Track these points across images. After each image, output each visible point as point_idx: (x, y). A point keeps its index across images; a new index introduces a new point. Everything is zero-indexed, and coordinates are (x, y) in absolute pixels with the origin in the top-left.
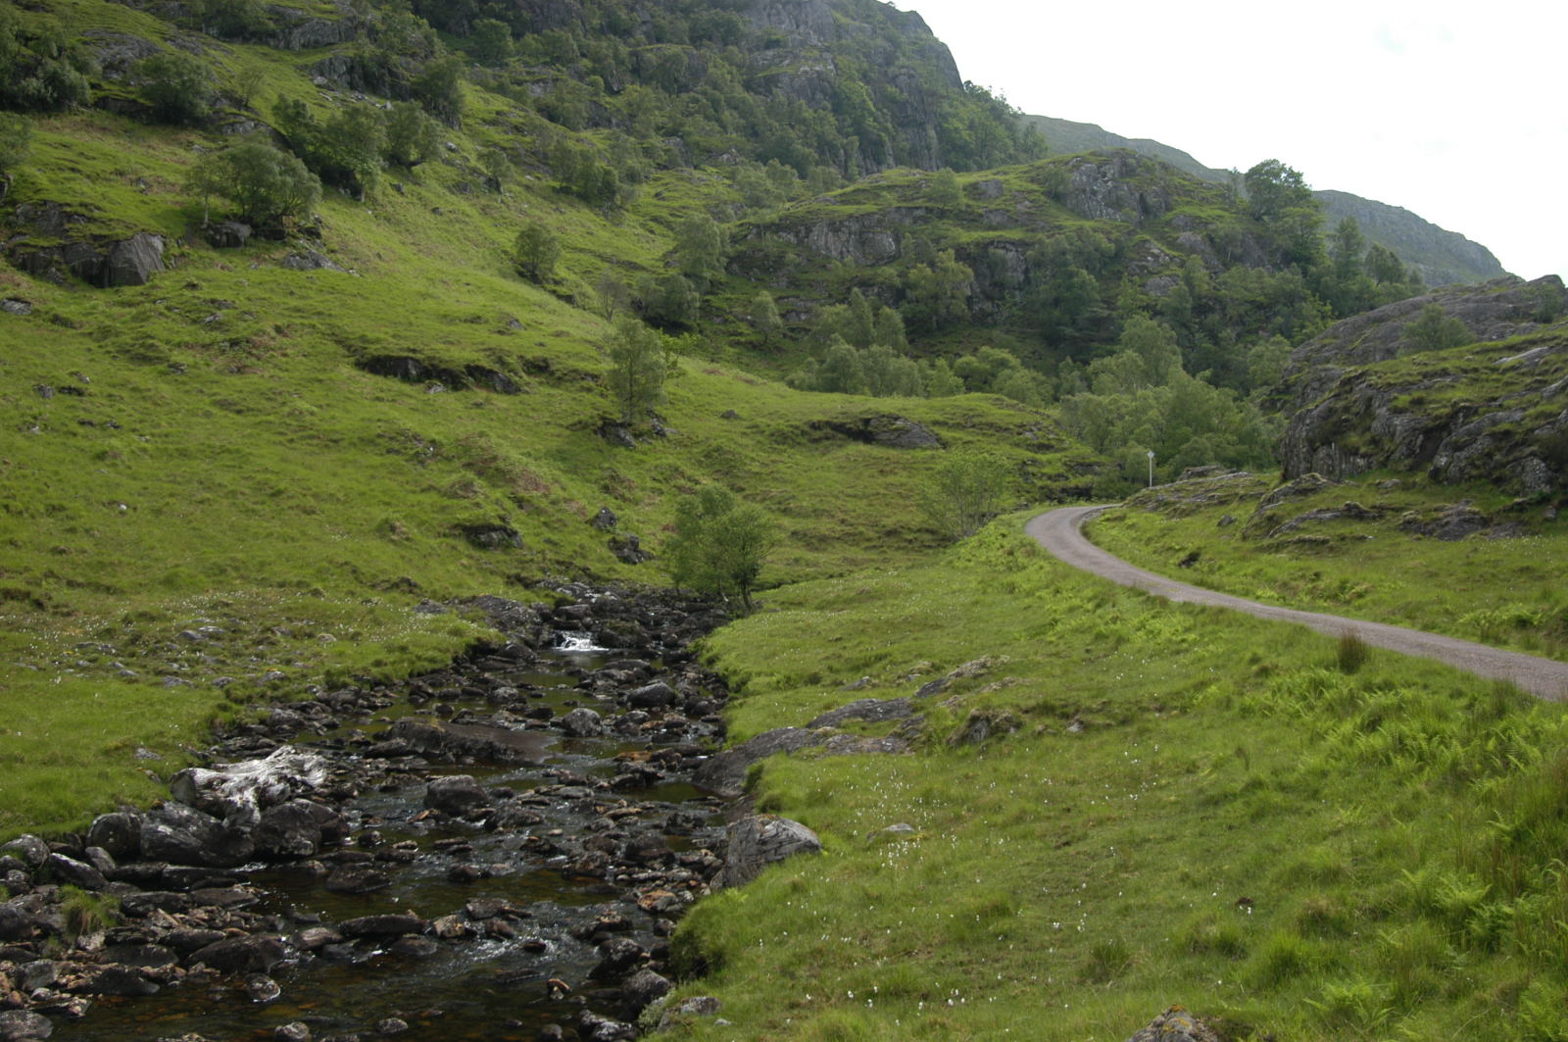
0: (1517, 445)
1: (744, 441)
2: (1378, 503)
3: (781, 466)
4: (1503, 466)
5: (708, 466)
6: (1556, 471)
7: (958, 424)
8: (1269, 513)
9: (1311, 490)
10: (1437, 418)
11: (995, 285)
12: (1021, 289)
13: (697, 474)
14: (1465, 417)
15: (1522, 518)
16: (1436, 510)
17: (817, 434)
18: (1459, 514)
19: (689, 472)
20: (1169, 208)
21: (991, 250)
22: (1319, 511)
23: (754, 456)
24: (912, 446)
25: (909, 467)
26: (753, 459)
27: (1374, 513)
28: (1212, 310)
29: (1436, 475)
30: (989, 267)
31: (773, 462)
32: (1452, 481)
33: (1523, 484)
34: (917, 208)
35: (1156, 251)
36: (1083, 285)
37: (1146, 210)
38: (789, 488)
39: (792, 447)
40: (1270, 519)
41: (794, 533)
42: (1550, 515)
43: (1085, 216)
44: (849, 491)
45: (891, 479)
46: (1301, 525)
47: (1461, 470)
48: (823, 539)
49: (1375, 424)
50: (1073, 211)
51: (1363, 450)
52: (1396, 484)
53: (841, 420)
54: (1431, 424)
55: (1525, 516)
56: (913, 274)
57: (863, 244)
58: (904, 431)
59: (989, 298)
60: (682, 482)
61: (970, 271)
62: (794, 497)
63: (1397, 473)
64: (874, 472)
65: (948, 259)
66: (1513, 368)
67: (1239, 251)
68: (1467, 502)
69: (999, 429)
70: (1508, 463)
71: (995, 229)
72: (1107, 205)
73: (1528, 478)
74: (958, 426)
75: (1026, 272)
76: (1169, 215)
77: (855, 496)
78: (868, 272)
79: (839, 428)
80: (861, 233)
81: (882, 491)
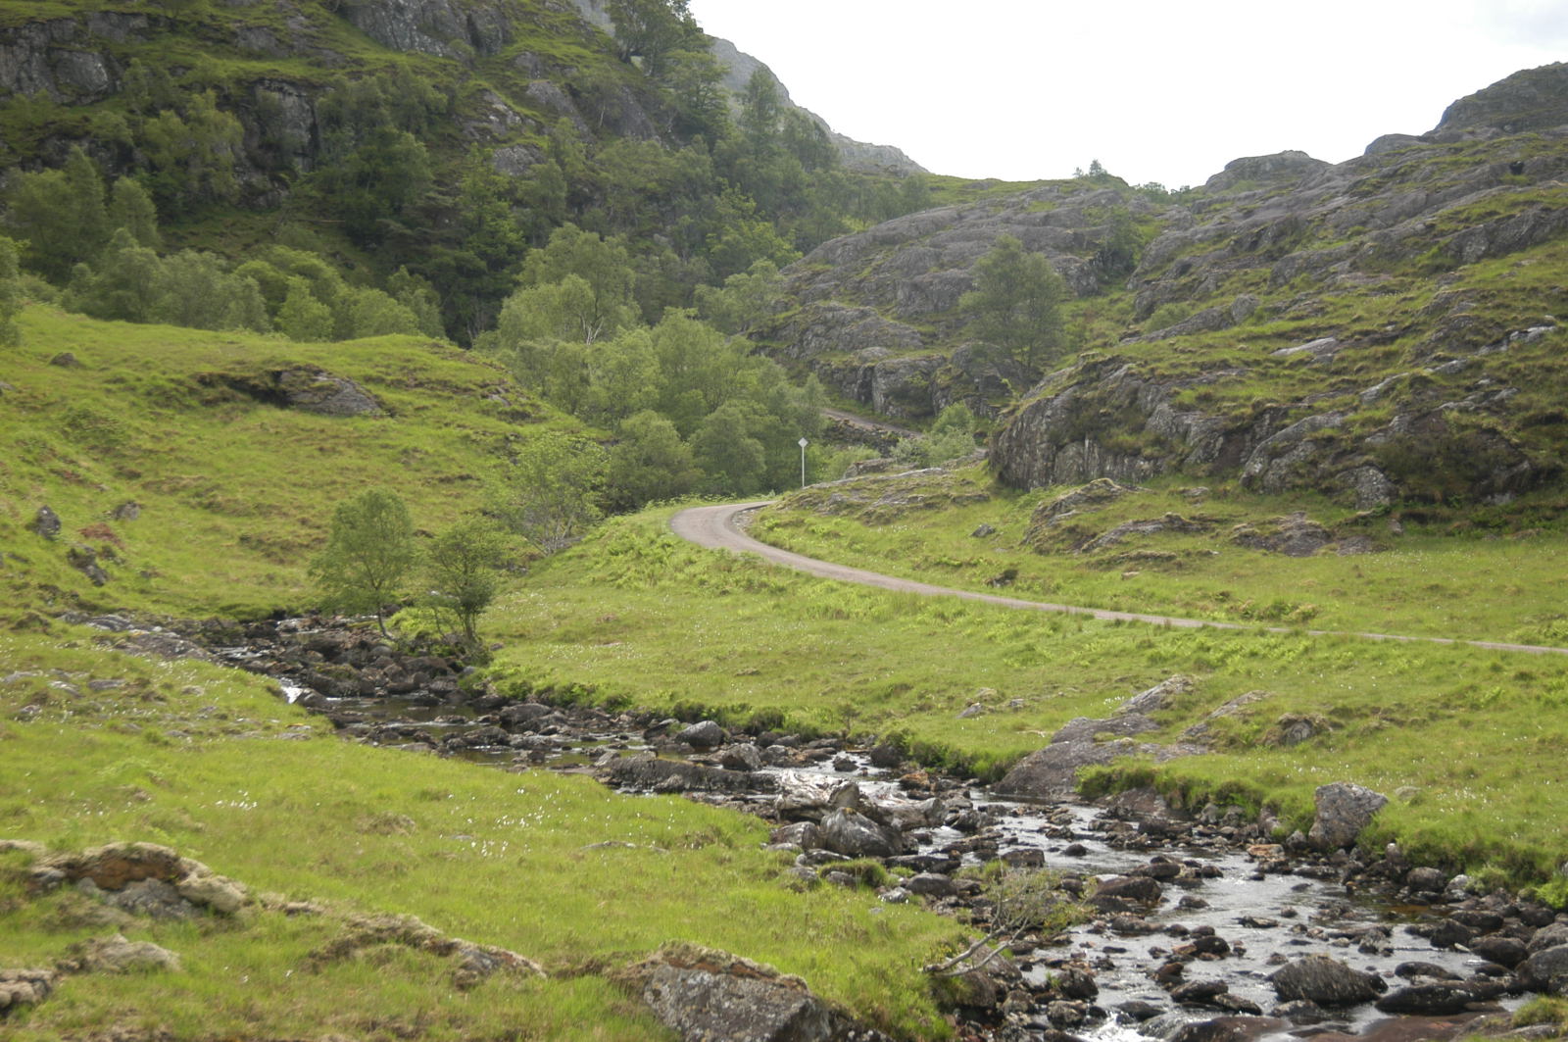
0: (1344, 453)
1: (112, 401)
2: (1197, 514)
3: (181, 441)
4: (1332, 475)
5: (78, 442)
6: (1396, 482)
7: (399, 382)
8: (1066, 524)
9: (1106, 498)
10: (1236, 418)
11: (268, 146)
12: (304, 155)
13: (71, 450)
14: (1272, 419)
15: (1367, 532)
16: (1271, 523)
17: (210, 393)
18: (1300, 527)
19: (60, 447)
20: (508, 40)
21: (260, 91)
22: (1136, 523)
23: (139, 427)
24: (346, 412)
25: (356, 443)
26: (137, 429)
27: (1196, 525)
28: (589, 200)
29: (1250, 482)
30: (259, 119)
31: (168, 434)
32: (1276, 491)
33: (1358, 494)
34: (135, 15)
35: (501, 107)
36: (407, 156)
37: (476, 41)
38: (206, 473)
39: (181, 412)
40: (1072, 530)
41: (244, 539)
42: (1397, 529)
43: (385, 43)
44: (293, 478)
45: (342, 461)
46: (1124, 539)
47: (1282, 479)
48: (287, 547)
49: (1152, 422)
50: (367, 35)
51: (1148, 451)
52: (1204, 492)
53: (237, 373)
54: (1231, 426)
55: (1371, 530)
56: (152, 126)
57: (53, 67)
58: (330, 391)
59: (259, 166)
60: (60, 465)
61: (237, 124)
62: (217, 487)
63: (1196, 479)
64: (313, 450)
65: (204, 104)
66: (1301, 363)
67: (616, 112)
68: (1302, 515)
69: (457, 390)
70: (1338, 472)
71: (259, 57)
72: (421, 30)
73: (1364, 490)
74: (397, 385)
75: (313, 129)
76: (510, 51)
77: (303, 485)
78: (70, 117)
79: (238, 384)
80: (49, 50)
81: (340, 479)
